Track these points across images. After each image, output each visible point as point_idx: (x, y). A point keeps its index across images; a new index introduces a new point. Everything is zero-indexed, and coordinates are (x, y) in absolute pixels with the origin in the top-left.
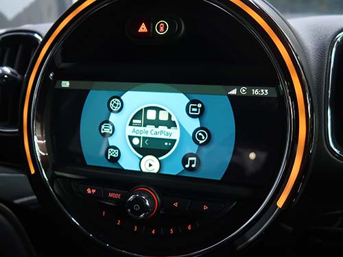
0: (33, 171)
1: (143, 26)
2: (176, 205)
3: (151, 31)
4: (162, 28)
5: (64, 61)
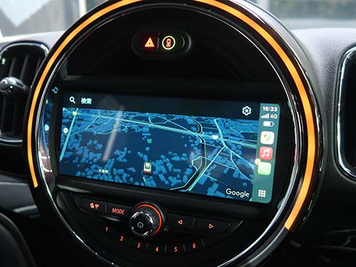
0: (36, 185)
1: (150, 41)
2: (180, 222)
3: (158, 46)
4: (169, 44)
5: (69, 74)
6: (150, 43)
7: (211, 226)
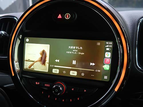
0: (13, 75)
1: (60, 15)
2: (73, 89)
3: (63, 17)
4: (68, 16)
5: (27, 29)
6: (60, 16)
7: (85, 91)
